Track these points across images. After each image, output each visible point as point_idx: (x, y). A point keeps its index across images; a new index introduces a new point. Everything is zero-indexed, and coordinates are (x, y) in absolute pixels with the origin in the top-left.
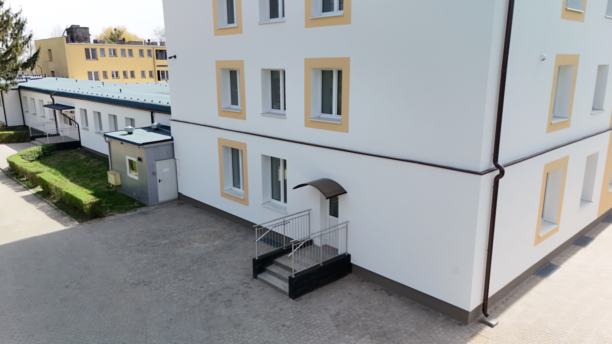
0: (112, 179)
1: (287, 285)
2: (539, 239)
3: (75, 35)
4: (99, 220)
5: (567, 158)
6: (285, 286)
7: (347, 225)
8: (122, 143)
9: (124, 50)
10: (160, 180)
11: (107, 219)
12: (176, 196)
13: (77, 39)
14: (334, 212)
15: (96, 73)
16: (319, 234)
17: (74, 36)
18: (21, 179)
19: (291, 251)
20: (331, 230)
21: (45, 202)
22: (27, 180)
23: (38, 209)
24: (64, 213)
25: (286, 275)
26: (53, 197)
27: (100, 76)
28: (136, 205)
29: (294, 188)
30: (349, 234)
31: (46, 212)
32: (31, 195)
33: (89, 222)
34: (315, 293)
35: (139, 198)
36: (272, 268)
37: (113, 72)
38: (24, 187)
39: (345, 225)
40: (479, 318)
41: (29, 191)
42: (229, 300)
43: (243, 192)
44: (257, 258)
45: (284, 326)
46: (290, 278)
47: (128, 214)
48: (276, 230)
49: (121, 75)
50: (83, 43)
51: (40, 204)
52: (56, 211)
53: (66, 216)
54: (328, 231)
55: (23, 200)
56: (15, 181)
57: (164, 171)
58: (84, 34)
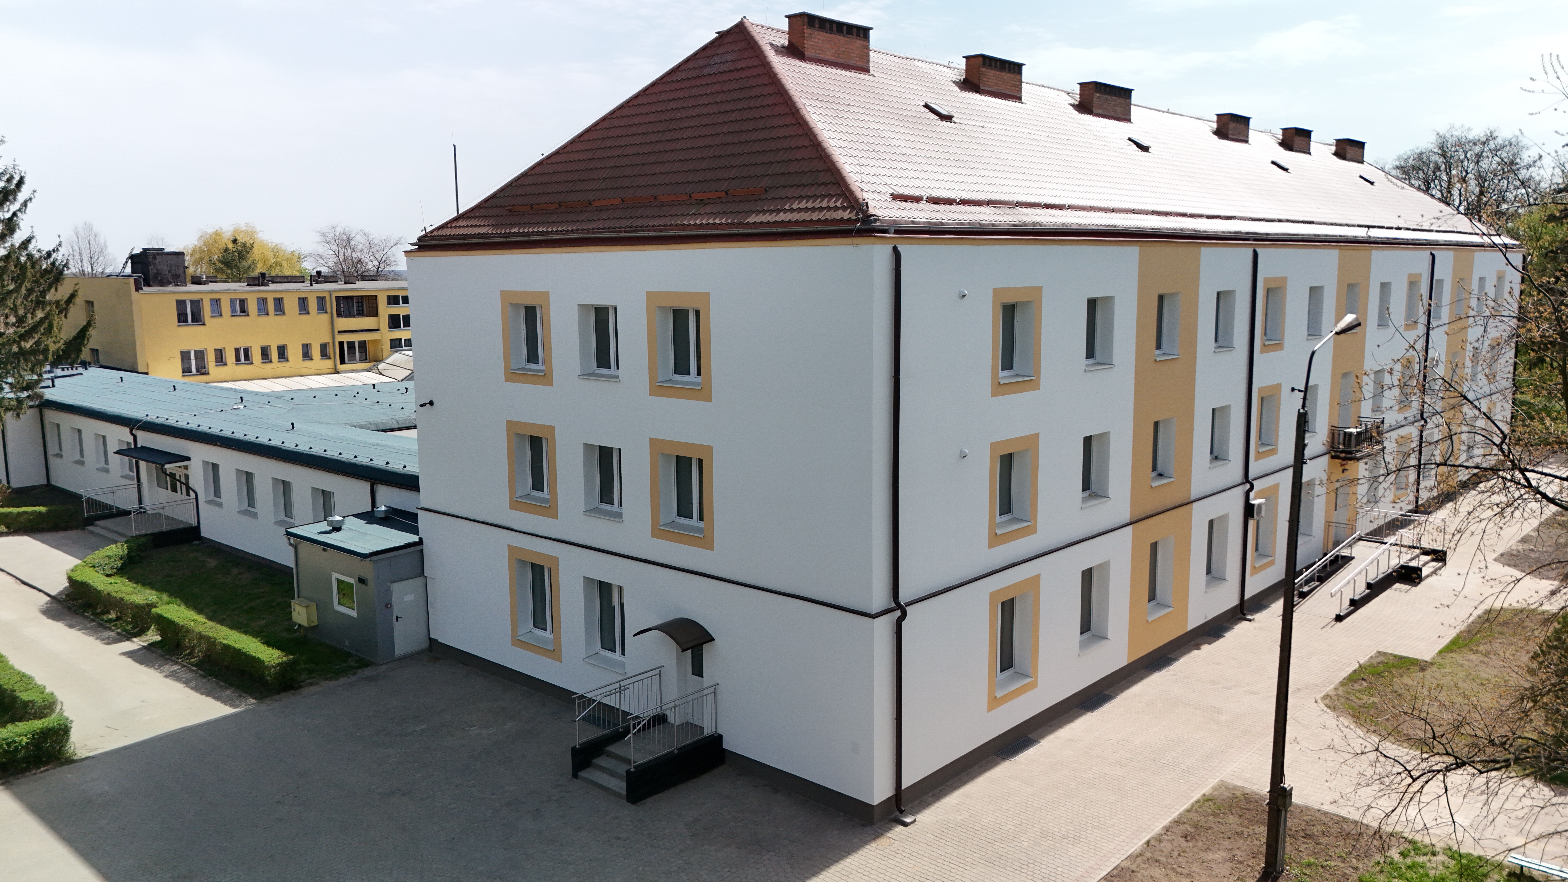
0: (301, 614)
1: (624, 785)
2: (994, 702)
3: (152, 270)
4: (294, 694)
5: (1038, 577)
6: (621, 786)
7: (715, 689)
8: (324, 550)
9: (265, 300)
10: (397, 617)
11: (306, 691)
12: (425, 644)
13: (157, 278)
14: (698, 670)
15: (200, 355)
16: (672, 705)
17: (151, 272)
18: (105, 617)
19: (629, 733)
20: (695, 696)
21: (176, 663)
22: (118, 619)
23: (166, 676)
24: (222, 683)
25: (622, 769)
26: (187, 652)
27: (210, 363)
28: (353, 664)
29: (635, 635)
30: (718, 702)
31: (186, 683)
32: (140, 650)
33: (277, 697)
34: (665, 795)
35: (356, 651)
36: (601, 761)
37: (237, 351)
38: (118, 633)
39: (712, 690)
40: (892, 816)
41: (132, 641)
42: (537, 810)
43: (552, 637)
44: (577, 747)
45: (619, 838)
46: (628, 772)
47: (343, 680)
48: (607, 701)
49: (256, 356)
50: (170, 288)
51: (167, 666)
52: (204, 680)
53: (226, 689)
54: (690, 698)
55: (129, 661)
56: (93, 621)
57: (405, 600)
58: (174, 267)
